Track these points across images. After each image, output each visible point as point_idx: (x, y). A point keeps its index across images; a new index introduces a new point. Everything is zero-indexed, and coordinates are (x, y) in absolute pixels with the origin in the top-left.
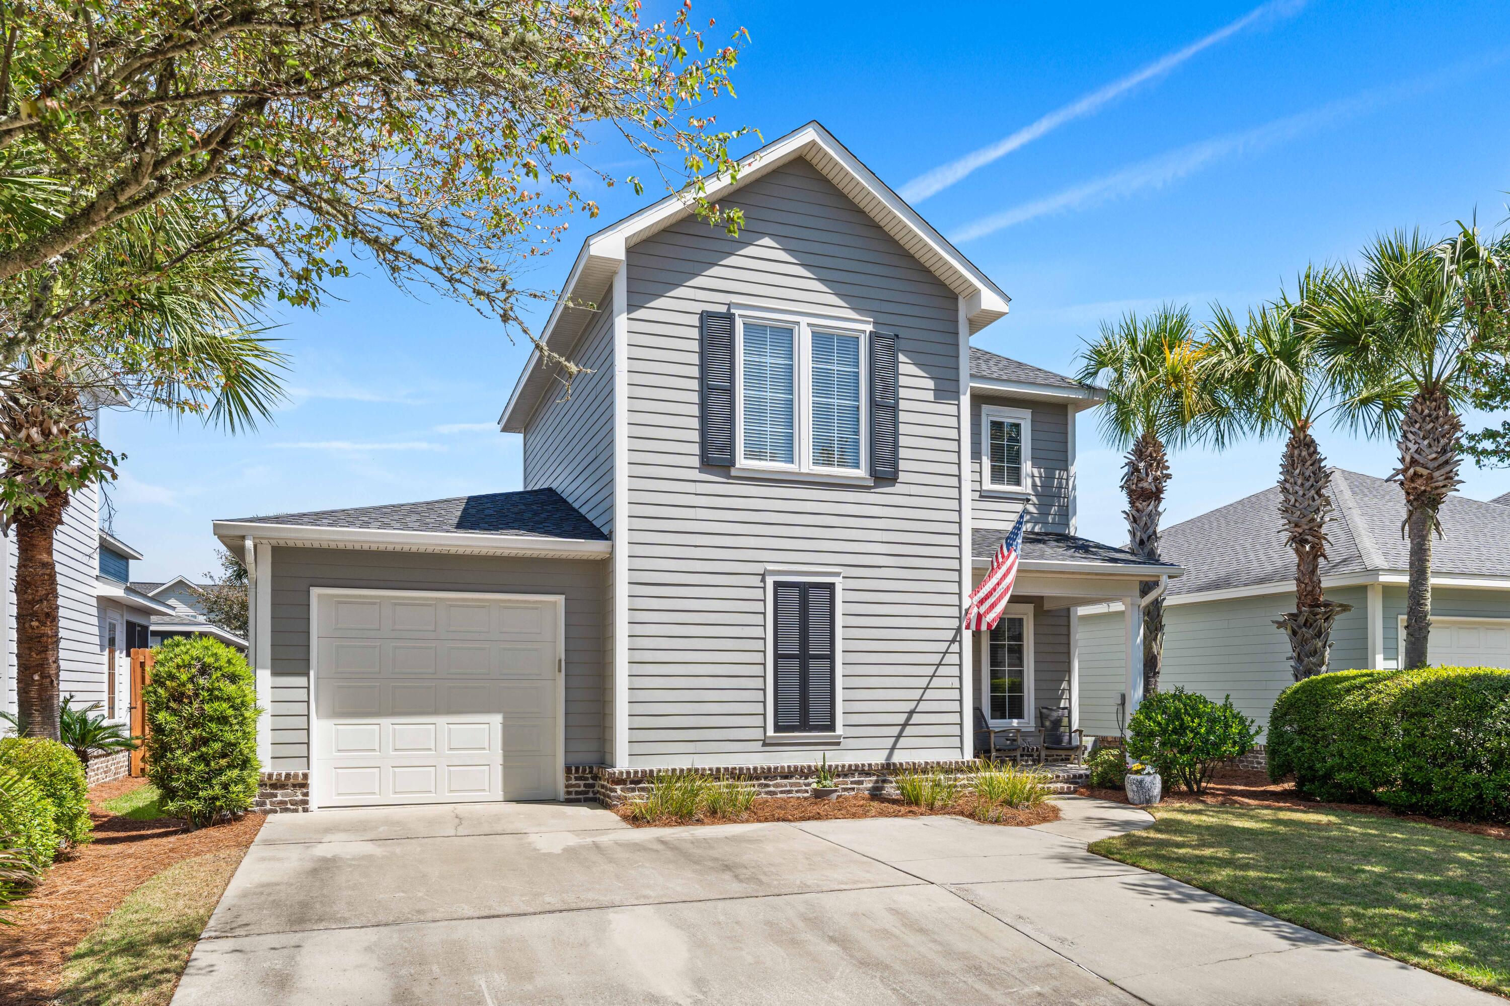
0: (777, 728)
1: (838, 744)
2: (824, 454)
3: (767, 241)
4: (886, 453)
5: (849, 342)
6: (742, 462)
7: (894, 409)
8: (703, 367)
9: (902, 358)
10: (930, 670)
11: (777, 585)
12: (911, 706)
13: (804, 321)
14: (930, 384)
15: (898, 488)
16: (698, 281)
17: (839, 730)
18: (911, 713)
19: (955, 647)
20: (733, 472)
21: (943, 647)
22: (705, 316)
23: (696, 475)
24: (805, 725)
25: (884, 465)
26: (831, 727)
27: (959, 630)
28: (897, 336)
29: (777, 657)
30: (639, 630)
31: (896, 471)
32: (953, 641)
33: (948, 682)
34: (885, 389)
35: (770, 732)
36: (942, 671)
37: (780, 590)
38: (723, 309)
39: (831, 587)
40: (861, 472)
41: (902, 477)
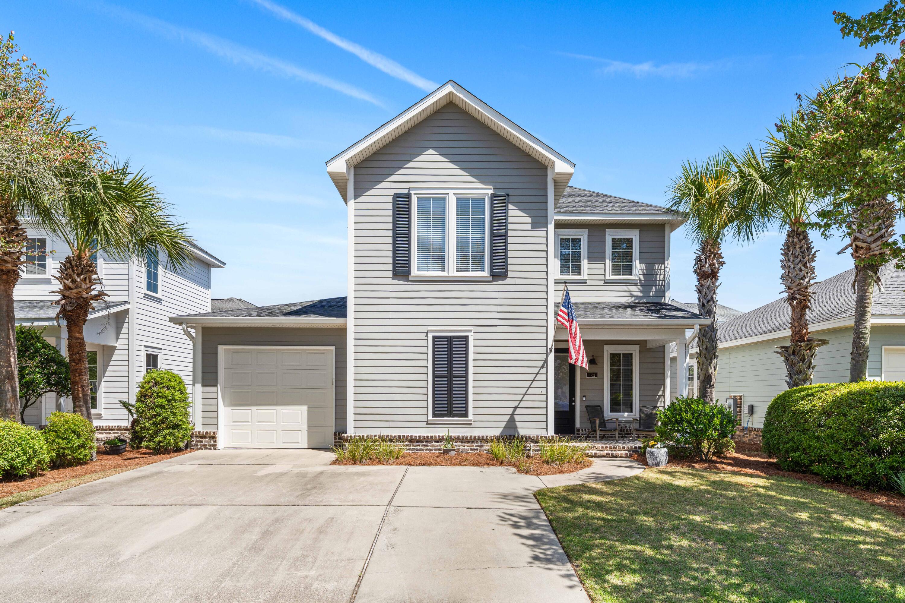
0: (435, 415)
1: (471, 424)
2: (463, 264)
3: (431, 151)
4: (499, 261)
5: (479, 202)
6: (415, 272)
7: (505, 236)
8: (395, 224)
9: (510, 206)
10: (528, 384)
11: (435, 338)
12: (515, 404)
13: (451, 192)
14: (529, 220)
15: (508, 281)
16: (393, 178)
17: (471, 417)
18: (516, 408)
19: (544, 371)
20: (410, 278)
21: (536, 370)
22: (396, 196)
23: (390, 281)
24: (450, 414)
25: (498, 269)
26: (466, 415)
27: (546, 361)
28: (508, 195)
29: (435, 377)
30: (360, 363)
31: (507, 271)
32: (542, 367)
33: (538, 391)
34: (500, 225)
35: (431, 417)
36: (535, 384)
37: (436, 340)
38: (406, 191)
39: (466, 338)
40: (485, 274)
41: (510, 274)
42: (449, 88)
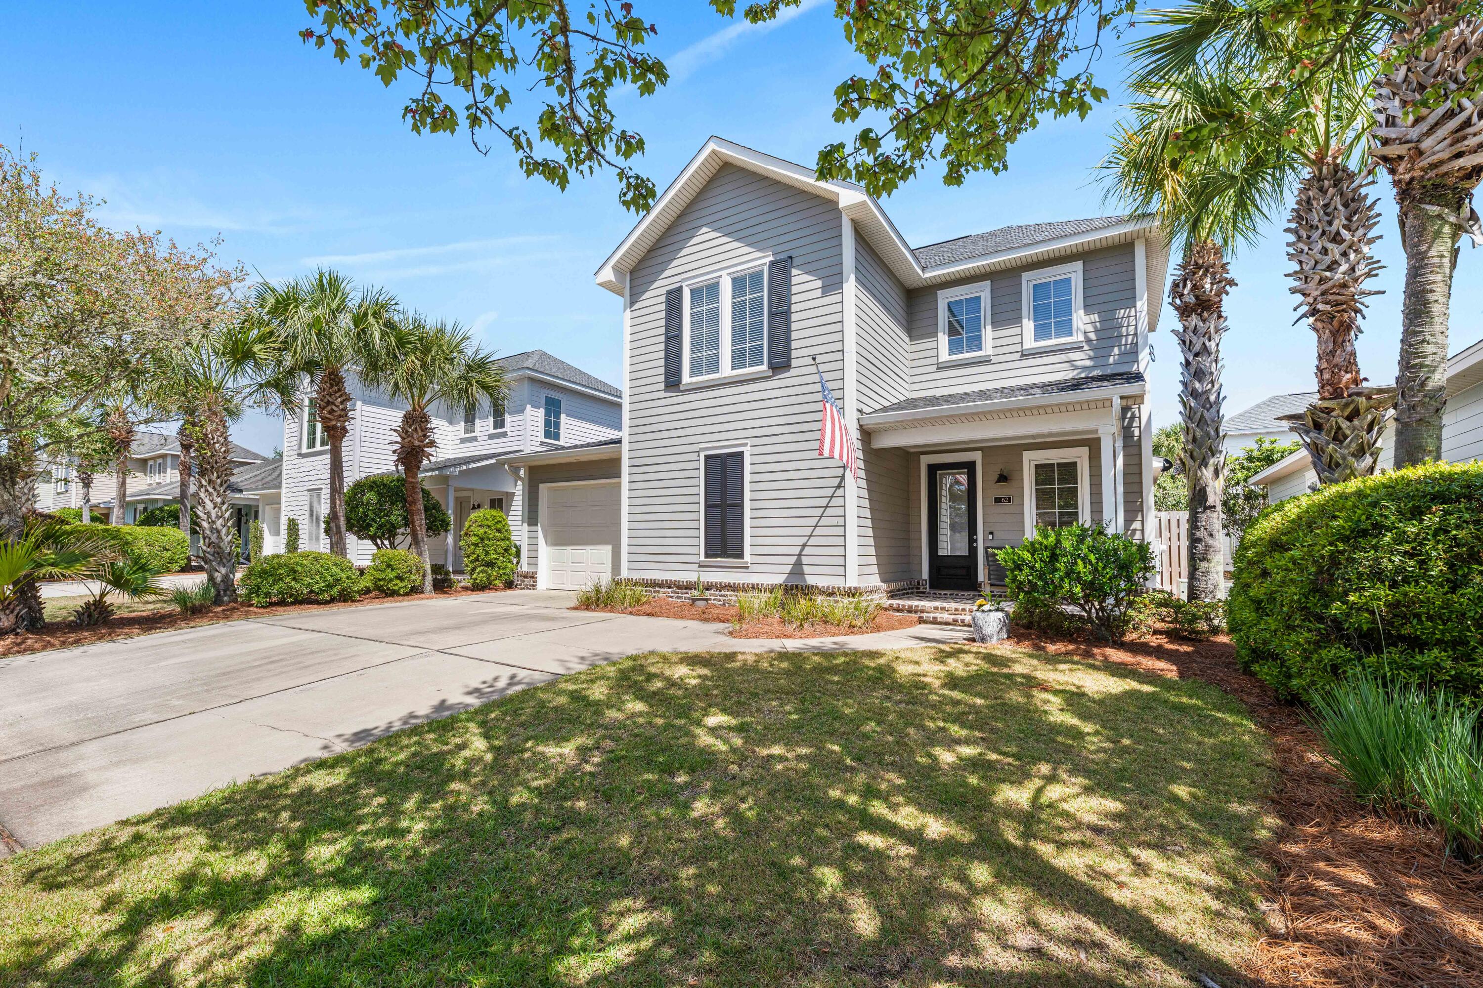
0: (707, 555)
1: (747, 568)
2: (739, 359)
3: (704, 230)
4: (780, 348)
5: (755, 278)
6: (686, 378)
7: (787, 313)
8: (667, 327)
9: (794, 272)
10: (819, 512)
11: (707, 457)
12: (803, 540)
13: (724, 273)
14: (819, 283)
15: (792, 372)
16: (666, 274)
17: (747, 557)
18: (804, 546)
19: (840, 492)
20: (682, 388)
21: (830, 492)
22: (669, 293)
23: (663, 394)
24: (724, 554)
25: (778, 358)
26: (741, 556)
27: (843, 477)
28: (791, 257)
29: (707, 506)
30: (634, 493)
31: (789, 359)
32: (839, 487)
33: (834, 521)
34: (780, 300)
35: (702, 558)
36: (829, 512)
37: (709, 461)
38: (678, 285)
39: (741, 455)
40: (764, 367)
41: (794, 363)
42: (712, 146)
